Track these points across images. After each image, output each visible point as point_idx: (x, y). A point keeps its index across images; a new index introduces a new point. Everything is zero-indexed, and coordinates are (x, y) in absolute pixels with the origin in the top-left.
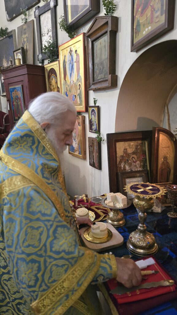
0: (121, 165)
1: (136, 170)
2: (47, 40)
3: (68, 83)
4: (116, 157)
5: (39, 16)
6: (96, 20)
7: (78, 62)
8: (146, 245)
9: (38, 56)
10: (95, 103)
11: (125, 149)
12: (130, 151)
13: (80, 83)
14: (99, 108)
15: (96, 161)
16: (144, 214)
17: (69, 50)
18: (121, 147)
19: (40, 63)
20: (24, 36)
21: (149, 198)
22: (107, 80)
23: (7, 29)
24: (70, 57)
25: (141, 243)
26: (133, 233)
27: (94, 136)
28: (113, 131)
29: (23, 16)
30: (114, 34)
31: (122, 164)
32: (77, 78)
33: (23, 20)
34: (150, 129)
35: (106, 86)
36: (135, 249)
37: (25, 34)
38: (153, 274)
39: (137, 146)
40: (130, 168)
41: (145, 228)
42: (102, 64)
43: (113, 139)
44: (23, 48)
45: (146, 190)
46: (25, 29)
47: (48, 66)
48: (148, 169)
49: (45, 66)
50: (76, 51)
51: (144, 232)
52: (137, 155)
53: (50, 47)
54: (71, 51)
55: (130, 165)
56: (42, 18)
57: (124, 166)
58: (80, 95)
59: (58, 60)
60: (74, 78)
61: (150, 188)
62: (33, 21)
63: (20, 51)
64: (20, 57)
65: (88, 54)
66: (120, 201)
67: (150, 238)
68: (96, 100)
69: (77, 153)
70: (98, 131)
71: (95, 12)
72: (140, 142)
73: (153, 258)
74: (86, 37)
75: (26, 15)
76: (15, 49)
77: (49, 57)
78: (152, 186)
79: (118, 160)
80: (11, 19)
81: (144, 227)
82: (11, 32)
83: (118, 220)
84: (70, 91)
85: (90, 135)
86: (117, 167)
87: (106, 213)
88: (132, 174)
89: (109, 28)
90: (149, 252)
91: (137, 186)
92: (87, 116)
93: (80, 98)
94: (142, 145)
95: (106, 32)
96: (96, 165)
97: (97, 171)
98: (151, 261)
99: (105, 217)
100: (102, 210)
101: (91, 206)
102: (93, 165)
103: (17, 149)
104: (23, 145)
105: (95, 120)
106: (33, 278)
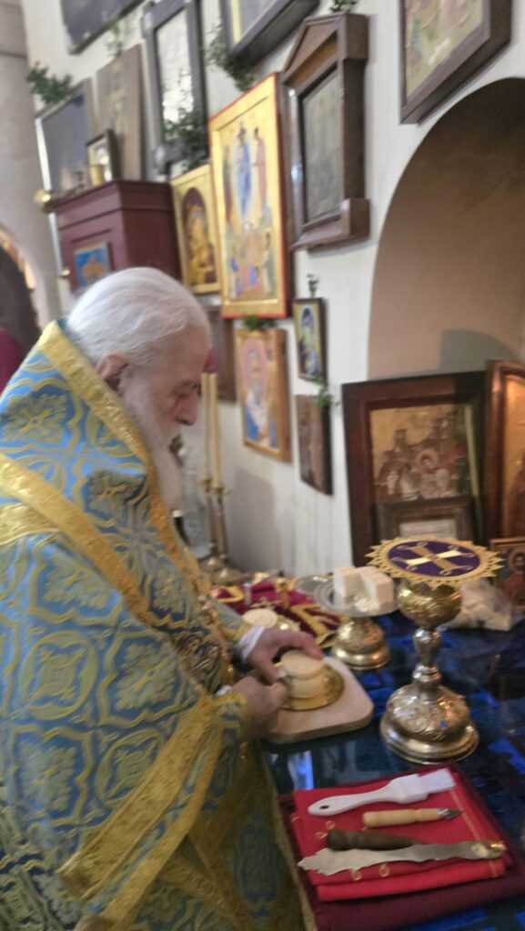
0: (385, 481)
1: (436, 495)
2: (177, 102)
3: (238, 231)
4: (371, 457)
5: (156, 30)
6: (307, 29)
7: (261, 164)
8: (437, 731)
9: (154, 152)
10: (313, 289)
11: (402, 431)
12: (415, 436)
13: (268, 230)
14: (322, 305)
15: (316, 468)
16: (431, 635)
17: (237, 132)
18: (385, 425)
19: (161, 173)
20: (116, 96)
21: (439, 585)
22: (337, 218)
23: (68, 79)
24: (242, 150)
25: (418, 723)
26: (401, 691)
27: (313, 390)
28: (362, 376)
29: (109, 37)
30: (356, 69)
31: (390, 477)
32: (260, 215)
33: (110, 46)
34: (478, 366)
35: (338, 236)
36: (401, 740)
37: (117, 88)
38: (442, 819)
39: (439, 421)
40: (416, 490)
41: (437, 677)
42: (326, 165)
43: (362, 399)
44: (111, 134)
45: (436, 561)
46: (117, 75)
47: (183, 180)
48: (475, 492)
49: (174, 183)
50: (256, 131)
51: (431, 690)
52: (437, 449)
53: (183, 122)
54: (243, 132)
55: (416, 480)
56: (163, 35)
57: (397, 484)
58: (269, 265)
59: (208, 160)
60: (253, 214)
61: (453, 553)
62: (138, 48)
63: (104, 141)
64: (105, 159)
65: (289, 137)
66: (372, 590)
67: (452, 709)
68: (314, 279)
69: (265, 443)
70: (321, 375)
71: (307, 5)
72: (447, 408)
73: (453, 770)
74: (285, 83)
75: (117, 31)
76: (91, 136)
77: (184, 155)
78: (461, 549)
79: (378, 464)
80: (80, 46)
81: (431, 674)
82: (80, 85)
83: (367, 651)
84: (243, 255)
85: (302, 387)
87: (333, 623)
89: (340, 53)
90: (447, 752)
91: (412, 549)
92: (289, 327)
93: (271, 275)
94: (456, 417)
95: (333, 68)
96: (319, 479)
97: (322, 498)
98: (442, 780)
99: (330, 638)
100: (324, 619)
101: (294, 603)
102: (308, 479)
103: (24, 430)
104: (40, 418)
105: (313, 341)
106: (64, 789)
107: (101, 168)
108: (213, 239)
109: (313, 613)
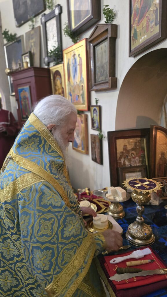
0: (121, 160)
1: (135, 165)
2: (52, 45)
3: (72, 84)
4: (116, 153)
5: (45, 23)
6: (97, 27)
7: (81, 65)
8: (144, 236)
9: (44, 59)
10: (97, 103)
11: (125, 146)
12: (129, 147)
13: (83, 84)
14: (100, 108)
15: (98, 157)
16: (141, 207)
17: (73, 54)
18: (121, 144)
19: (46, 65)
20: (32, 41)
21: (146, 192)
22: (107, 82)
23: (15, 35)
24: (74, 60)
25: (138, 234)
26: (132, 225)
27: (96, 133)
28: (113, 129)
29: (30, 23)
30: (113, 40)
31: (122, 160)
32: (80, 80)
33: (30, 26)
34: (148, 127)
35: (107, 88)
36: (133, 240)
37: (32, 39)
38: (149, 263)
39: (136, 143)
40: (130, 163)
41: (143, 220)
42: (103, 67)
43: (113, 136)
44: (30, 52)
45: (143, 185)
46: (32, 35)
47: (53, 68)
48: (147, 164)
49: (51, 69)
50: (79, 55)
51: (141, 224)
52: (136, 151)
53: (55, 50)
54: (74, 55)
55: (130, 160)
56: (48, 24)
57: (124, 162)
58: (83, 95)
59: (63, 62)
60: (78, 80)
61: (147, 183)
62: (40, 27)
63: (28, 54)
64: (28, 60)
65: (90, 58)
66: (120, 194)
67: (147, 230)
68: (97, 100)
69: (80, 149)
70: (100, 129)
71: (97, 20)
72: (138, 139)
73: (150, 248)
74: (88, 42)
75: (33, 22)
76: (23, 53)
77: (54, 60)
78: (149, 181)
79: (118, 156)
80: (20, 25)
81: (141, 219)
82: (20, 37)
83: (118, 213)
84: (74, 92)
85: (92, 132)
86: (117, 163)
87: (107, 205)
88: (132, 169)
89: (109, 35)
90: (146, 243)
91: (135, 181)
92: (89, 114)
93: (83, 98)
94: (141, 142)
95: (107, 38)
96: (98, 160)
97: (99, 166)
98: (147, 251)
99: (106, 209)
100: (103, 203)
101: (94, 198)
102: (95, 160)
103: (26, 148)
104: (31, 145)
105: (97, 118)
106: (48, 263)
107: (27, 63)
108: (63, 86)
109: (100, 201)
